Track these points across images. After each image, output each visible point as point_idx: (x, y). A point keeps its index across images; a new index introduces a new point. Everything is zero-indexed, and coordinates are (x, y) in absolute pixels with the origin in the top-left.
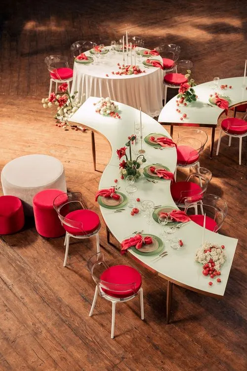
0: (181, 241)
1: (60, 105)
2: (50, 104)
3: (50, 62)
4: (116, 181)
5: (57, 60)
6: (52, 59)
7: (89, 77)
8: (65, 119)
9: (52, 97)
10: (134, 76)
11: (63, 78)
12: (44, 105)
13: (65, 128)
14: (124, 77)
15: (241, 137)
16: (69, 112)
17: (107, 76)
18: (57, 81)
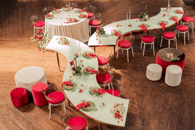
0: (103, 103)
1: (40, 40)
2: (35, 40)
3: (33, 19)
4: (71, 77)
5: (36, 17)
6: (34, 17)
7: (53, 25)
8: (43, 46)
9: (36, 37)
10: (74, 23)
11: (40, 26)
12: (32, 41)
13: (43, 51)
14: (70, 24)
15: (127, 49)
16: (44, 43)
17: (62, 24)
18: (37, 28)
